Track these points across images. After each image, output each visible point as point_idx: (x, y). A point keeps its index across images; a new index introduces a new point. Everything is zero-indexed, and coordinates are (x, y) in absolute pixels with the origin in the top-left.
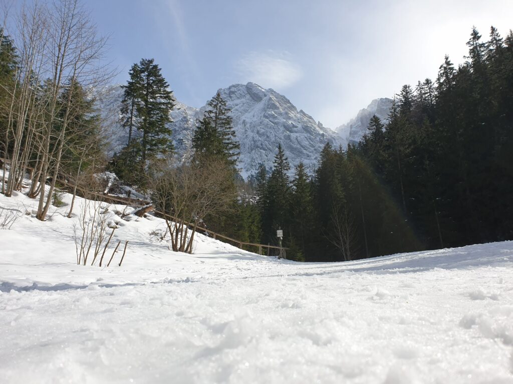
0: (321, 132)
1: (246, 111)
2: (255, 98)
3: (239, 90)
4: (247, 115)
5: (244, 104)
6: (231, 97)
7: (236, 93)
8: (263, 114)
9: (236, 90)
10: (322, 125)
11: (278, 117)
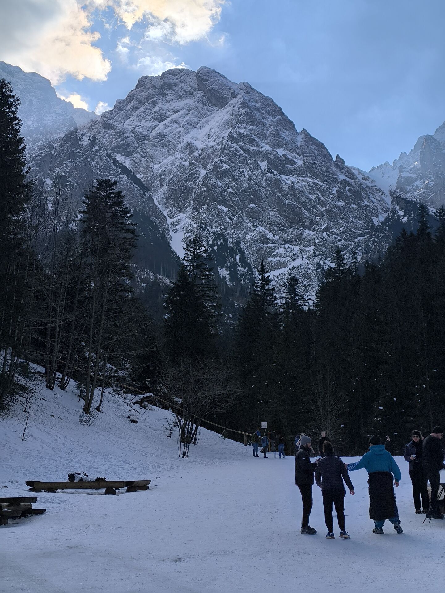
0: (342, 177)
1: (194, 125)
2: (214, 100)
3: (182, 82)
4: (195, 132)
5: (190, 110)
6: (164, 95)
7: (175, 88)
8: (227, 134)
9: (175, 81)
10: (343, 162)
11: (257, 140)
